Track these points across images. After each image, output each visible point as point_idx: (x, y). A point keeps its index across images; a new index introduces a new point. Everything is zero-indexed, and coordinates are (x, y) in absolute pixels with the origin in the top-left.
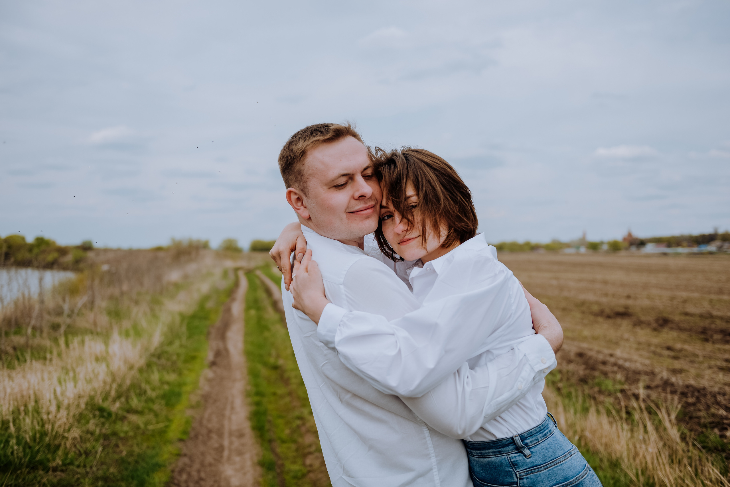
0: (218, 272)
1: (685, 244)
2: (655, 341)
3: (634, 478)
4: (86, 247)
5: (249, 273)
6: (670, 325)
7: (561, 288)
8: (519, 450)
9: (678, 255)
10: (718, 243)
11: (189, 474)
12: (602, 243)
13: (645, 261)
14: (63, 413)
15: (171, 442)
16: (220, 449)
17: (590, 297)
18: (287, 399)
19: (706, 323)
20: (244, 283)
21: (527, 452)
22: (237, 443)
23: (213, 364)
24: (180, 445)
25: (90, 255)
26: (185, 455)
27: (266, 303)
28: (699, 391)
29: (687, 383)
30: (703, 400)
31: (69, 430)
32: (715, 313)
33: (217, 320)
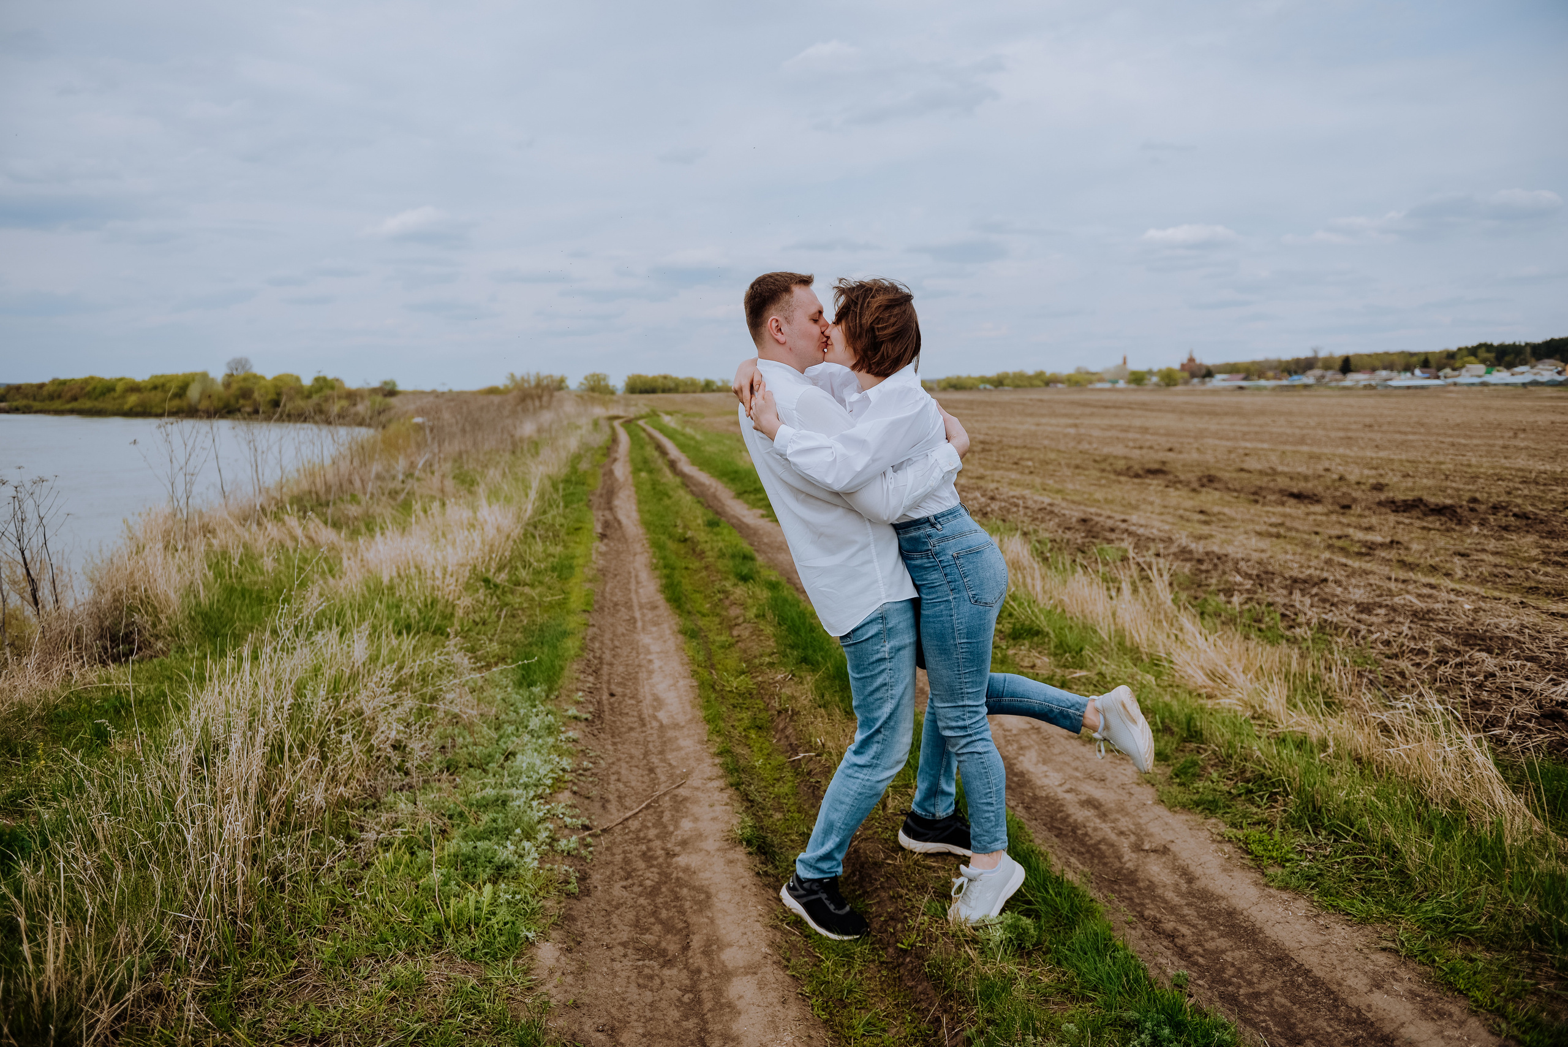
0: (585, 422)
1: (1270, 374)
2: (1189, 504)
3: (1107, 639)
4: (389, 391)
5: (628, 423)
6: (1216, 485)
7: (1079, 439)
8: (933, 525)
9: (1259, 389)
10: (1317, 372)
11: (602, 642)
12: (1150, 373)
13: (1208, 399)
14: (449, 580)
15: (574, 612)
16: (633, 621)
17: (1119, 450)
18: (704, 573)
19: (1264, 481)
20: (623, 437)
21: (939, 526)
22: (650, 615)
23: (603, 536)
24: (585, 615)
25: (393, 401)
26: (593, 625)
27: (660, 463)
28: (1219, 558)
29: (1209, 549)
30: (1221, 567)
31: (459, 598)
32: (1280, 468)
33: (597, 484)
